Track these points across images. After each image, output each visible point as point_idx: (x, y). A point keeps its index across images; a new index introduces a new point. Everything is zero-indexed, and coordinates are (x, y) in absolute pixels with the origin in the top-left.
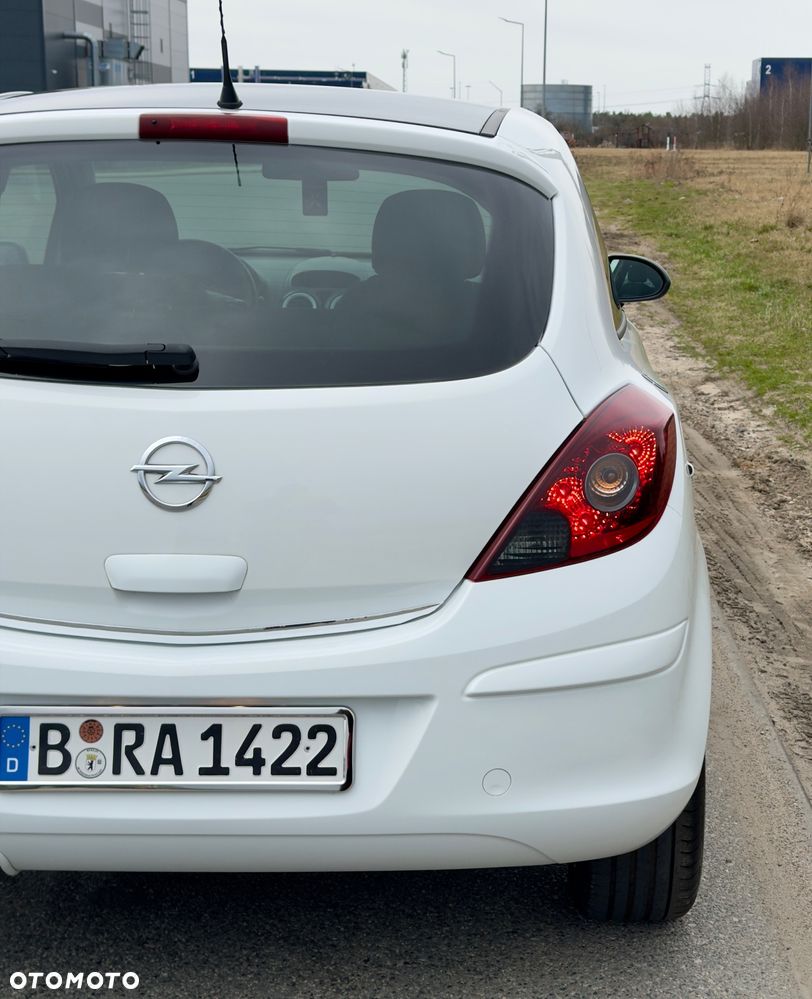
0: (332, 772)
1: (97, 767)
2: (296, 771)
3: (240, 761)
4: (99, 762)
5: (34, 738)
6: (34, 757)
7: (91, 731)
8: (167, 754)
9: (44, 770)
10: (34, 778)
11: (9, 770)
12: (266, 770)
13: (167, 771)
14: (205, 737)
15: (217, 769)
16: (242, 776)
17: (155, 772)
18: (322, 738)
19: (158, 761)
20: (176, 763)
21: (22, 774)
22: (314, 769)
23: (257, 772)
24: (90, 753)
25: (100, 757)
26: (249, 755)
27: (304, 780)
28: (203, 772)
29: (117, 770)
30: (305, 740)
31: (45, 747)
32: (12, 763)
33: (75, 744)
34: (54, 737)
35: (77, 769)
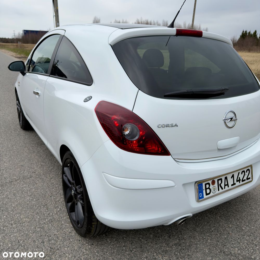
0: (249, 178)
1: (215, 190)
2: (245, 180)
3: (237, 181)
4: (215, 189)
5: (204, 188)
6: (204, 192)
7: (213, 183)
8: (226, 184)
9: (207, 194)
10: (205, 196)
11: (200, 197)
12: (241, 181)
13: (226, 187)
14: (231, 178)
15: (234, 184)
16: (238, 184)
18: (248, 171)
20: (228, 185)
21: (203, 197)
23: (240, 182)
24: (214, 187)
25: (215, 188)
26: (238, 179)
28: (232, 185)
29: (219, 190)
30: (246, 173)
31: (206, 189)
32: (201, 194)
33: (211, 187)
34: (207, 186)
35: (212, 192)
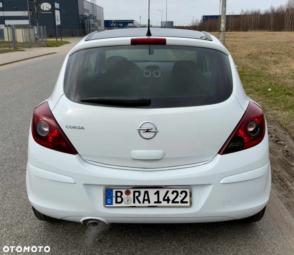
0: (186, 202)
1: (129, 202)
2: (178, 202)
3: (164, 200)
4: (130, 200)
5: (114, 194)
6: (114, 199)
7: (128, 193)
8: (146, 198)
9: (117, 202)
10: (114, 205)
11: (108, 202)
12: (170, 202)
13: (146, 202)
14: (155, 194)
15: (159, 202)
16: (165, 203)
17: (143, 202)
18: (184, 194)
19: (144, 200)
20: (148, 200)
21: (112, 204)
22: (182, 202)
23: (168, 202)
24: (128, 198)
25: (130, 199)
26: (166, 198)
27: (180, 204)
28: (155, 202)
29: (134, 202)
30: (180, 195)
31: (117, 197)
32: (109, 201)
33: (124, 196)
34: (119, 194)
35: (125, 202)
